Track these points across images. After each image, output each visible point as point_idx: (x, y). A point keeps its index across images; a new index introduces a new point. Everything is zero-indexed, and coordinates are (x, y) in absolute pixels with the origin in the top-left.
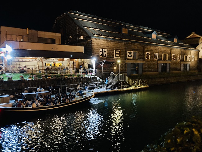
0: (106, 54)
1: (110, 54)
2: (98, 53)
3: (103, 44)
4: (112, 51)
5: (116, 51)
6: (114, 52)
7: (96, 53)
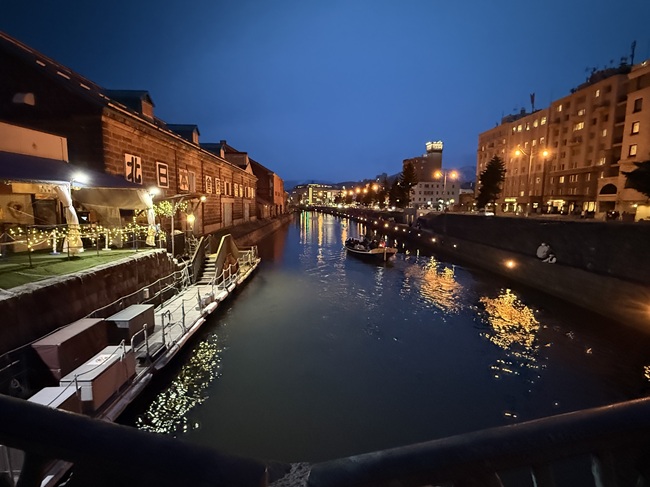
0: (139, 172)
1: (148, 174)
2: (120, 169)
3: (130, 141)
4: (151, 164)
5: (160, 166)
6: (155, 170)
7: (115, 169)
